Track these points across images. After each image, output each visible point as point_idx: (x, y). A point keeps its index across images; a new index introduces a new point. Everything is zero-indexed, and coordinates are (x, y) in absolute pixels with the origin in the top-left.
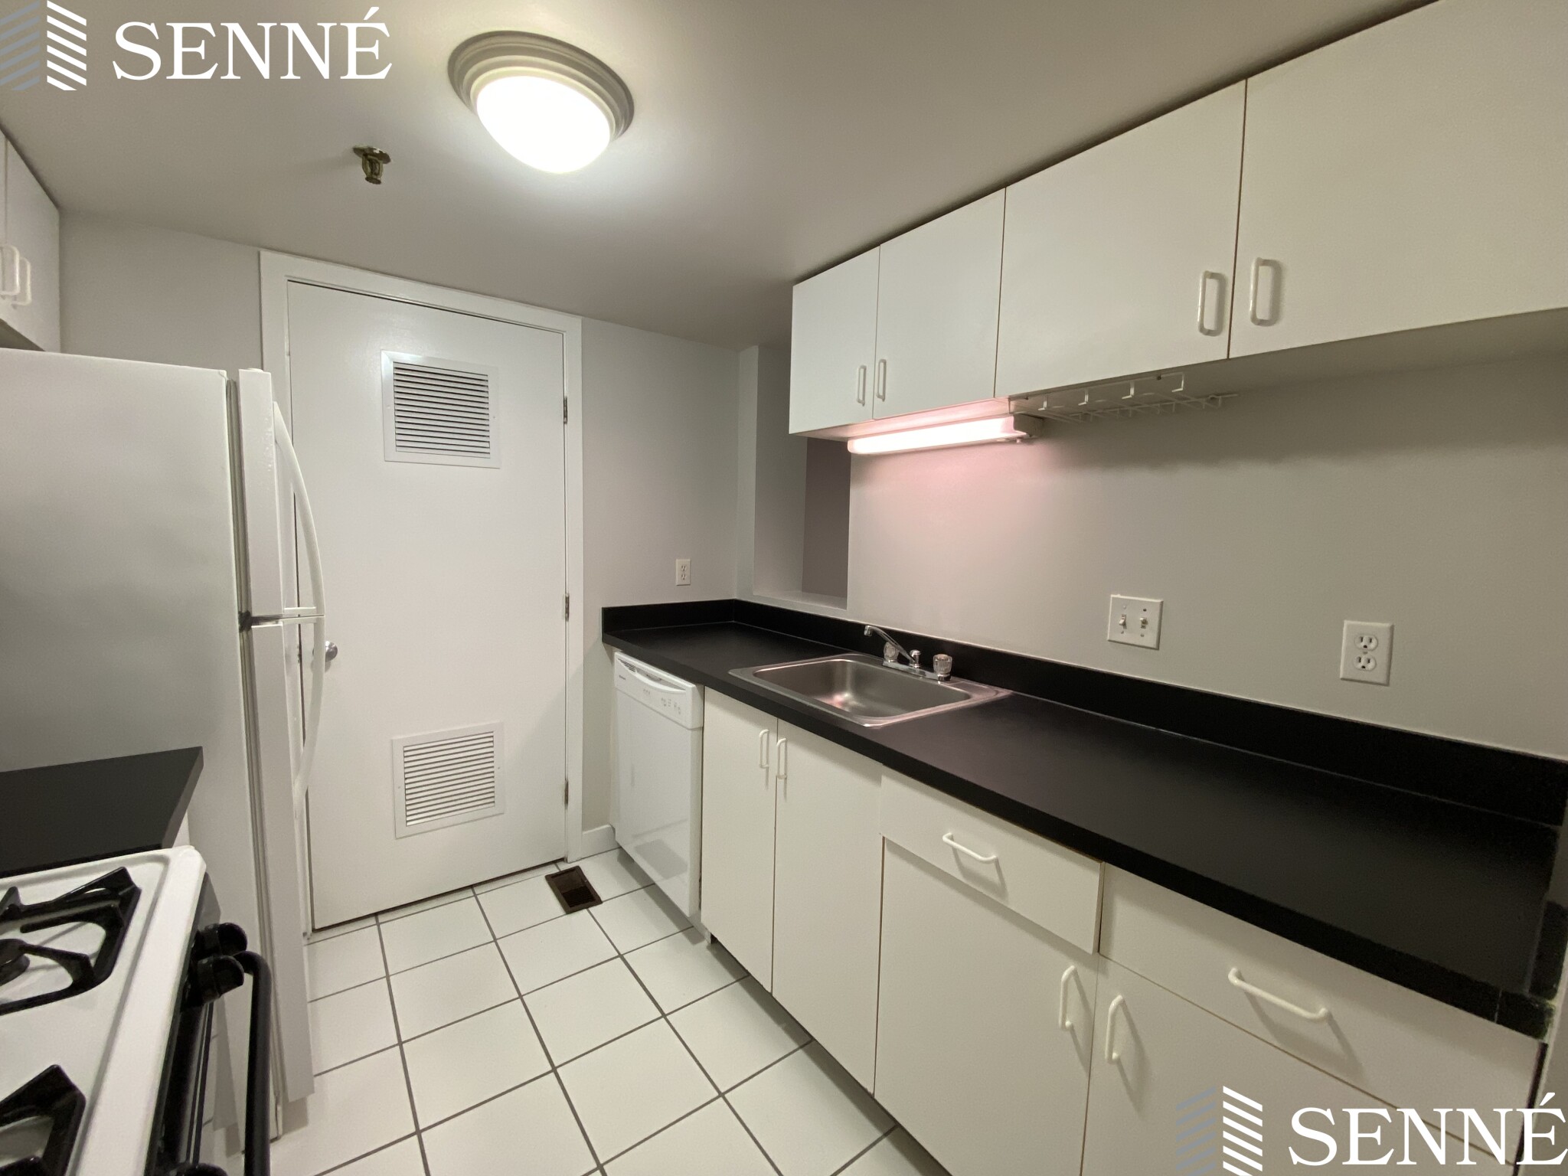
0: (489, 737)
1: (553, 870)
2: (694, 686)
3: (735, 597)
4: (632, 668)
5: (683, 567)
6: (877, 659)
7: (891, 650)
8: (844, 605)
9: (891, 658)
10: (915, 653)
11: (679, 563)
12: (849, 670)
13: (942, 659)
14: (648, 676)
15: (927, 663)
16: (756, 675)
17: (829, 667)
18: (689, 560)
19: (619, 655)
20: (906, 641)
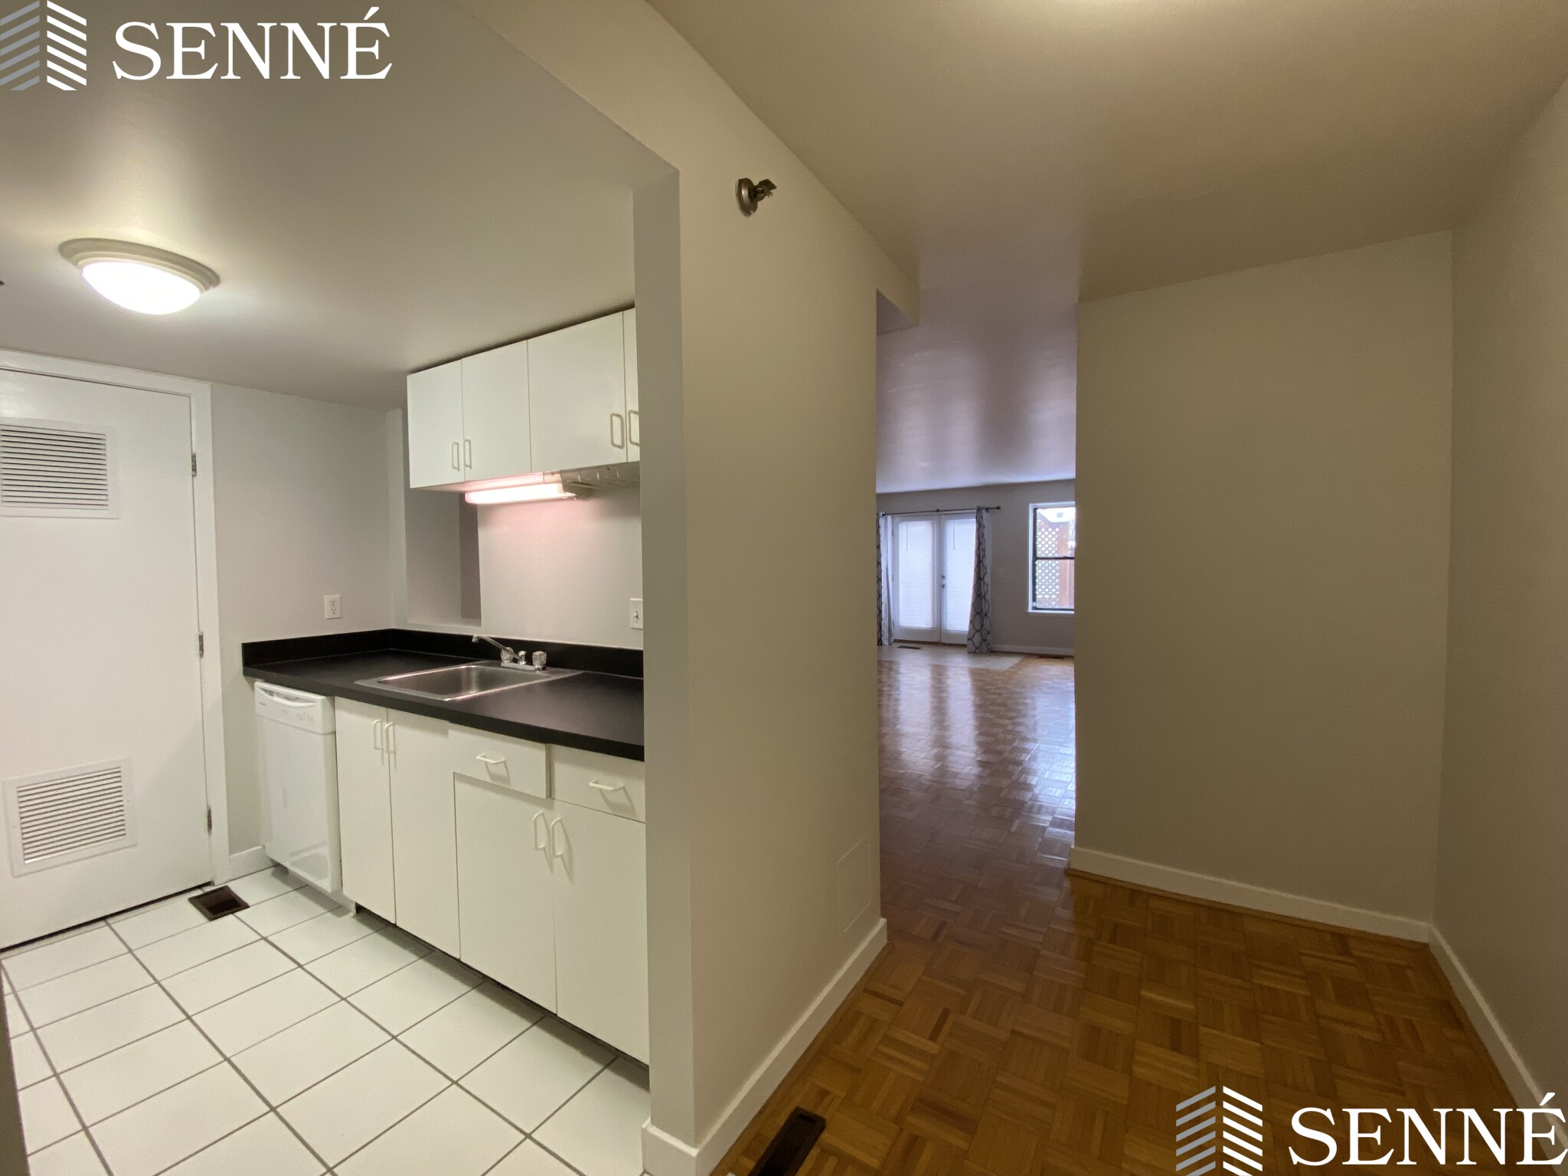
0: (116, 773)
1: (198, 892)
2: (324, 697)
3: (393, 627)
4: (271, 693)
5: (333, 602)
6: (495, 662)
7: (506, 656)
8: (479, 624)
9: (507, 660)
10: (522, 653)
11: (327, 599)
12: (474, 674)
13: (539, 656)
14: (287, 698)
15: (529, 660)
16: (380, 682)
17: (458, 673)
18: (338, 596)
19: (259, 684)
20: (517, 645)
